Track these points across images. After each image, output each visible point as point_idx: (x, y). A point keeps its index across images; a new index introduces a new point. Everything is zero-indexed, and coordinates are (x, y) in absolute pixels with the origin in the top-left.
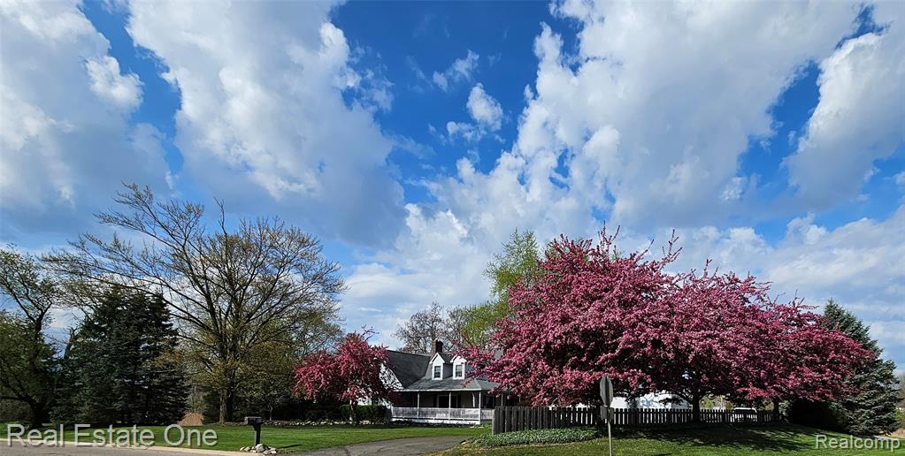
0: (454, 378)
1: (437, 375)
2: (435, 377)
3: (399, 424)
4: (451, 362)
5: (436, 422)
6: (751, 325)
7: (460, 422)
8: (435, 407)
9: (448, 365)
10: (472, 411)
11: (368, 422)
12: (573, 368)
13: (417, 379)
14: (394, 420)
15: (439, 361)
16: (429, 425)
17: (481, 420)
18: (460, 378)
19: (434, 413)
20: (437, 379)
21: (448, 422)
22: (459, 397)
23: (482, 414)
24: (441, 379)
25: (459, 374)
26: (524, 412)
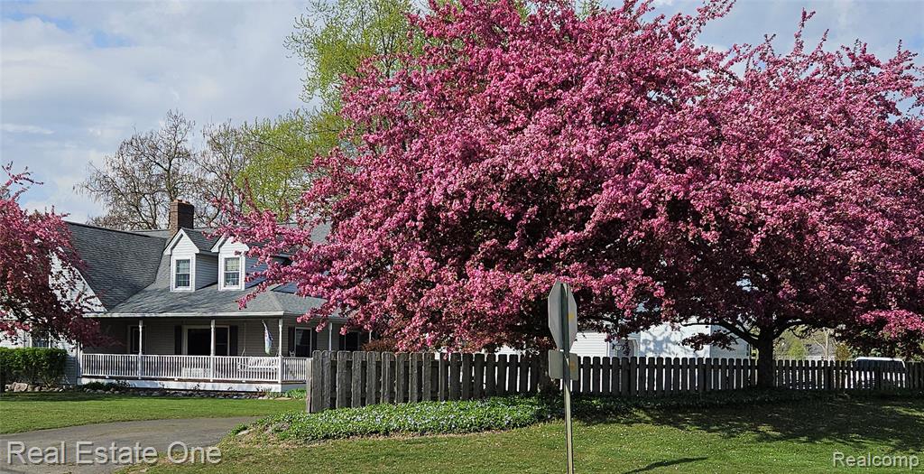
0: (221, 286)
1: (182, 280)
2: (178, 284)
3: (96, 391)
4: (215, 250)
5: (181, 386)
6: (900, 165)
7: (236, 387)
8: (178, 352)
9: (208, 259)
10: (264, 363)
11: (24, 386)
12: (488, 264)
13: (136, 289)
14: (85, 381)
15: (185, 249)
16: (164, 393)
17: (284, 383)
18: (234, 288)
19: (176, 368)
20: (181, 289)
21: (209, 387)
22: (234, 330)
23: (285, 369)
24: (191, 288)
25: (231, 278)
26: (378, 365)
